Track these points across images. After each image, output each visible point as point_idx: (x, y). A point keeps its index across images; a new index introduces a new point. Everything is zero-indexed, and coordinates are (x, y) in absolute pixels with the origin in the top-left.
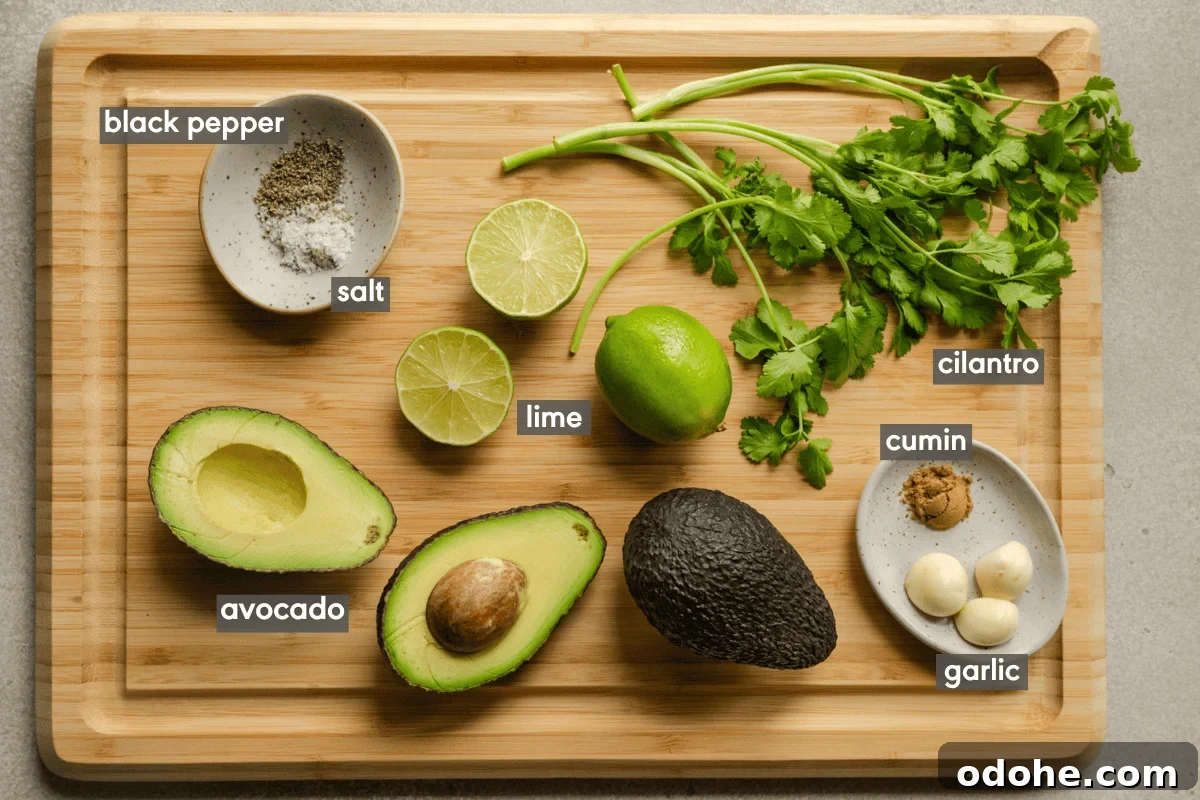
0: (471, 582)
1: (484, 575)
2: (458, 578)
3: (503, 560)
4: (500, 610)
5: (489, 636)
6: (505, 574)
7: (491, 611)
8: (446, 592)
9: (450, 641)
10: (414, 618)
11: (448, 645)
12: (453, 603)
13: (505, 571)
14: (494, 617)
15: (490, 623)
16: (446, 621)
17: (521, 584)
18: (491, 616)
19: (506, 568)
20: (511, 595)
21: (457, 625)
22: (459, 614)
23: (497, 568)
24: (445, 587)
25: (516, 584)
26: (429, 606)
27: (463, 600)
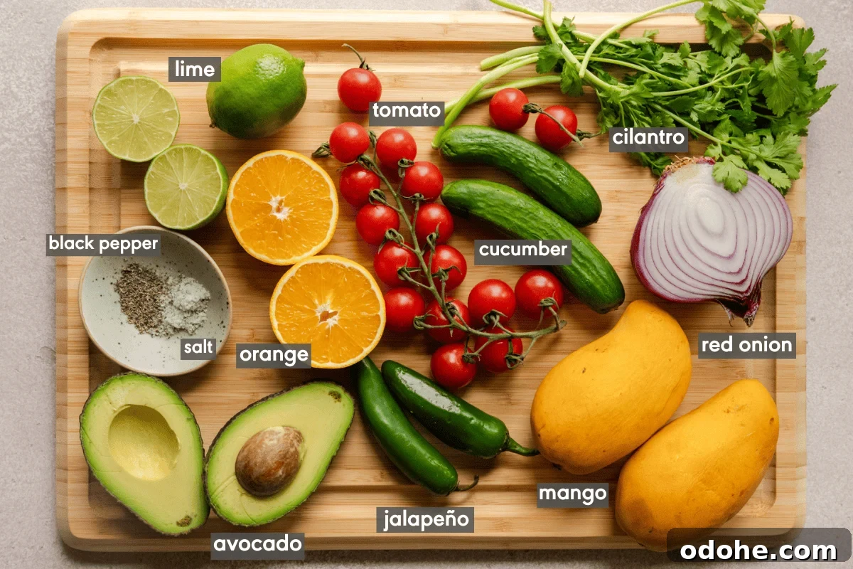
0: (262, 447)
1: (271, 440)
2: (252, 446)
3: (283, 426)
4: (286, 462)
5: (282, 482)
6: (286, 437)
7: (280, 464)
8: (247, 457)
9: (255, 490)
10: (228, 479)
11: (254, 493)
12: (251, 464)
13: (285, 435)
14: (283, 467)
15: (280, 472)
16: (250, 477)
17: (298, 441)
18: (280, 468)
19: (286, 432)
20: (292, 450)
21: (257, 478)
22: (259, 470)
23: (279, 433)
24: (245, 453)
25: (295, 442)
26: (236, 468)
27: (259, 460)
